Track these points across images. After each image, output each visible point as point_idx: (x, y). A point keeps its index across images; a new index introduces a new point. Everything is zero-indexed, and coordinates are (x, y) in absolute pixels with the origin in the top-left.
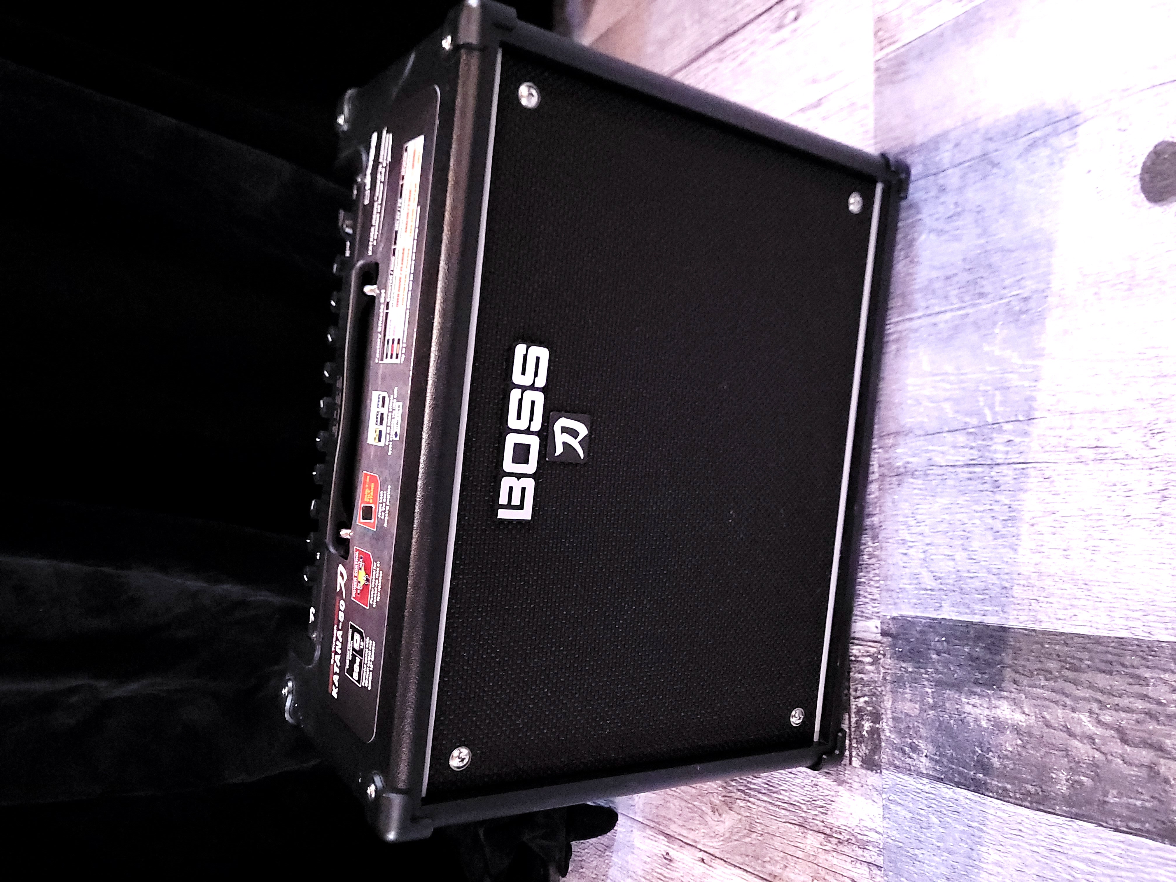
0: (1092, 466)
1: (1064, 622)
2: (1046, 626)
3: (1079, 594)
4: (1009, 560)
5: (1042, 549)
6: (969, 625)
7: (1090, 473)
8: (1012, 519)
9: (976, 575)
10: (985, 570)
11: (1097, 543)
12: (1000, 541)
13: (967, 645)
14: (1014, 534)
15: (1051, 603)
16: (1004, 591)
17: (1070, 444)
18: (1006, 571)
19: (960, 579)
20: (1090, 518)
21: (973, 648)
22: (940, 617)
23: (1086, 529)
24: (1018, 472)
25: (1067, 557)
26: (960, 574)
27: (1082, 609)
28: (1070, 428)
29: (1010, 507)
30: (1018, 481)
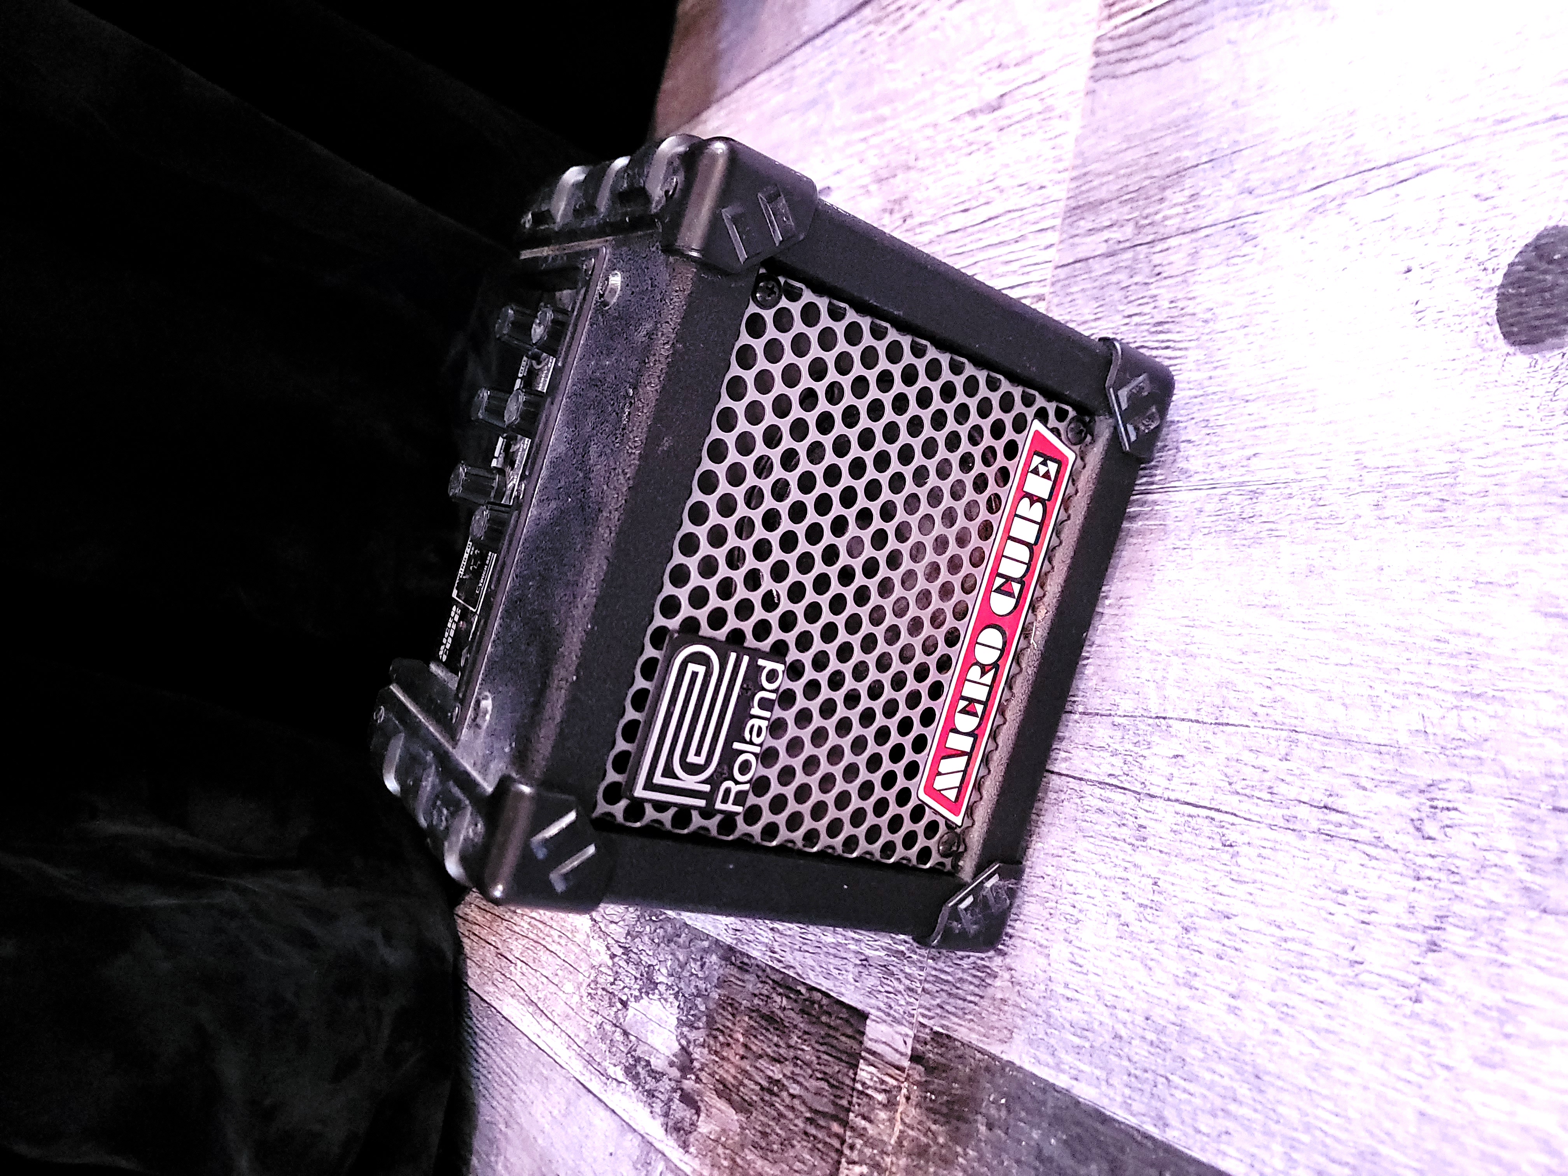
0: (1310, 842)
1: (1205, 1139)
2: (1173, 1136)
3: (1243, 1091)
4: (1136, 985)
5: (1196, 983)
6: (1048, 1087)
7: (1306, 856)
8: (1156, 908)
9: (1077, 996)
10: (1092, 992)
11: (1294, 1000)
12: (1125, 944)
13: (1039, 1127)
14: (1153, 937)
15: (1191, 1094)
16: (1116, 1044)
17: (1281, 788)
18: (1128, 1005)
19: (1049, 994)
20: (1289, 945)
21: (1046, 1136)
22: (1005, 1057)
23: (1279, 965)
24: (1181, 820)
25: (1233, 1010)
26: (1052, 986)
27: (1242, 1125)
28: (1286, 758)
29: (1155, 884)
30: (1179, 837)
